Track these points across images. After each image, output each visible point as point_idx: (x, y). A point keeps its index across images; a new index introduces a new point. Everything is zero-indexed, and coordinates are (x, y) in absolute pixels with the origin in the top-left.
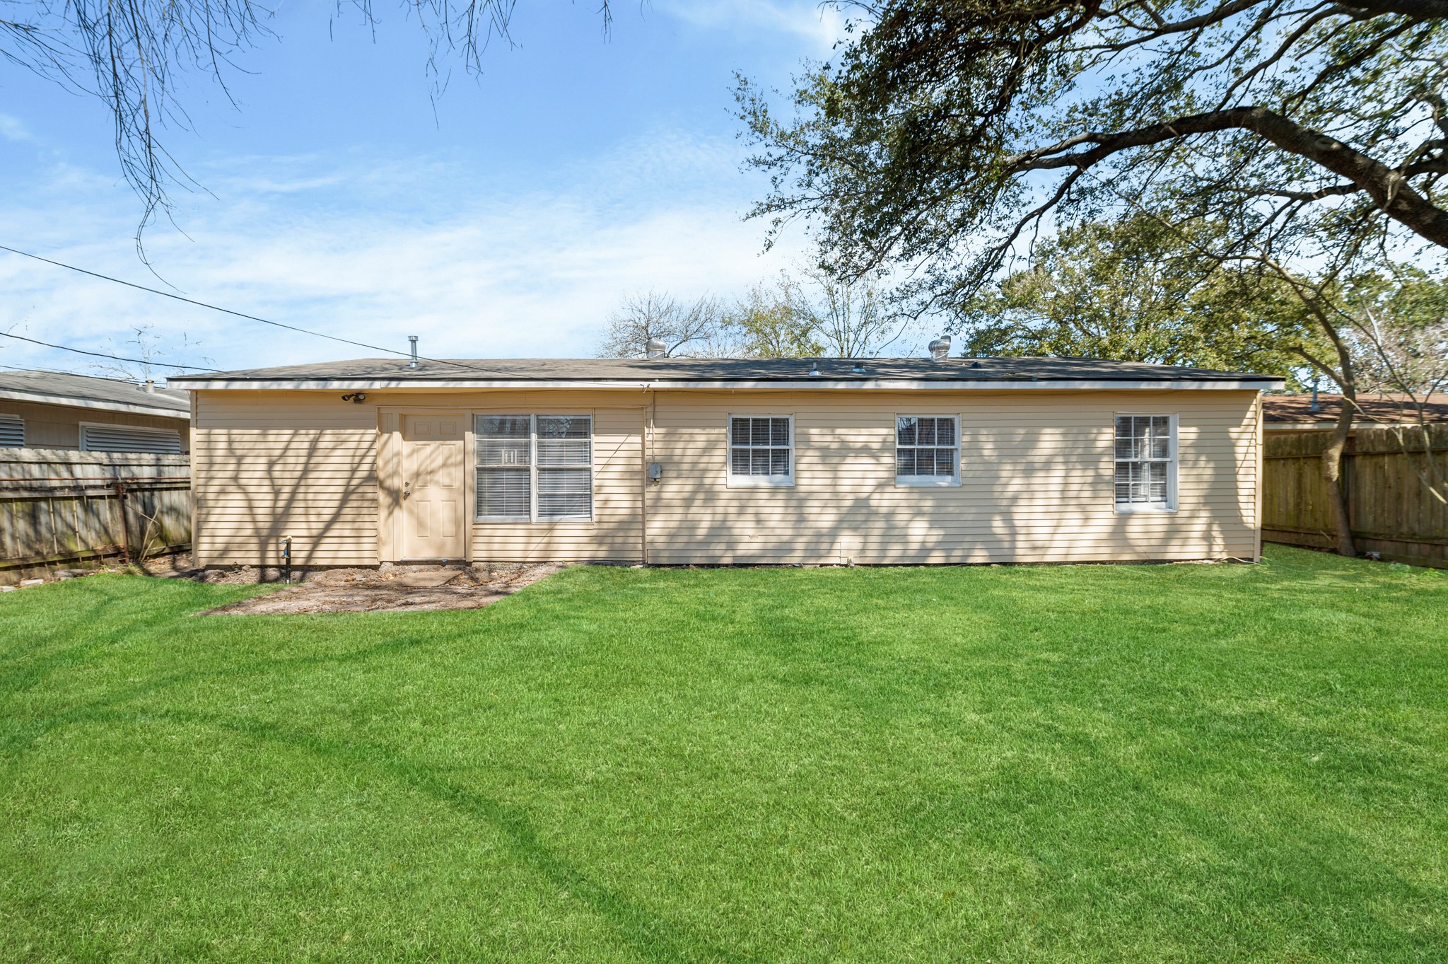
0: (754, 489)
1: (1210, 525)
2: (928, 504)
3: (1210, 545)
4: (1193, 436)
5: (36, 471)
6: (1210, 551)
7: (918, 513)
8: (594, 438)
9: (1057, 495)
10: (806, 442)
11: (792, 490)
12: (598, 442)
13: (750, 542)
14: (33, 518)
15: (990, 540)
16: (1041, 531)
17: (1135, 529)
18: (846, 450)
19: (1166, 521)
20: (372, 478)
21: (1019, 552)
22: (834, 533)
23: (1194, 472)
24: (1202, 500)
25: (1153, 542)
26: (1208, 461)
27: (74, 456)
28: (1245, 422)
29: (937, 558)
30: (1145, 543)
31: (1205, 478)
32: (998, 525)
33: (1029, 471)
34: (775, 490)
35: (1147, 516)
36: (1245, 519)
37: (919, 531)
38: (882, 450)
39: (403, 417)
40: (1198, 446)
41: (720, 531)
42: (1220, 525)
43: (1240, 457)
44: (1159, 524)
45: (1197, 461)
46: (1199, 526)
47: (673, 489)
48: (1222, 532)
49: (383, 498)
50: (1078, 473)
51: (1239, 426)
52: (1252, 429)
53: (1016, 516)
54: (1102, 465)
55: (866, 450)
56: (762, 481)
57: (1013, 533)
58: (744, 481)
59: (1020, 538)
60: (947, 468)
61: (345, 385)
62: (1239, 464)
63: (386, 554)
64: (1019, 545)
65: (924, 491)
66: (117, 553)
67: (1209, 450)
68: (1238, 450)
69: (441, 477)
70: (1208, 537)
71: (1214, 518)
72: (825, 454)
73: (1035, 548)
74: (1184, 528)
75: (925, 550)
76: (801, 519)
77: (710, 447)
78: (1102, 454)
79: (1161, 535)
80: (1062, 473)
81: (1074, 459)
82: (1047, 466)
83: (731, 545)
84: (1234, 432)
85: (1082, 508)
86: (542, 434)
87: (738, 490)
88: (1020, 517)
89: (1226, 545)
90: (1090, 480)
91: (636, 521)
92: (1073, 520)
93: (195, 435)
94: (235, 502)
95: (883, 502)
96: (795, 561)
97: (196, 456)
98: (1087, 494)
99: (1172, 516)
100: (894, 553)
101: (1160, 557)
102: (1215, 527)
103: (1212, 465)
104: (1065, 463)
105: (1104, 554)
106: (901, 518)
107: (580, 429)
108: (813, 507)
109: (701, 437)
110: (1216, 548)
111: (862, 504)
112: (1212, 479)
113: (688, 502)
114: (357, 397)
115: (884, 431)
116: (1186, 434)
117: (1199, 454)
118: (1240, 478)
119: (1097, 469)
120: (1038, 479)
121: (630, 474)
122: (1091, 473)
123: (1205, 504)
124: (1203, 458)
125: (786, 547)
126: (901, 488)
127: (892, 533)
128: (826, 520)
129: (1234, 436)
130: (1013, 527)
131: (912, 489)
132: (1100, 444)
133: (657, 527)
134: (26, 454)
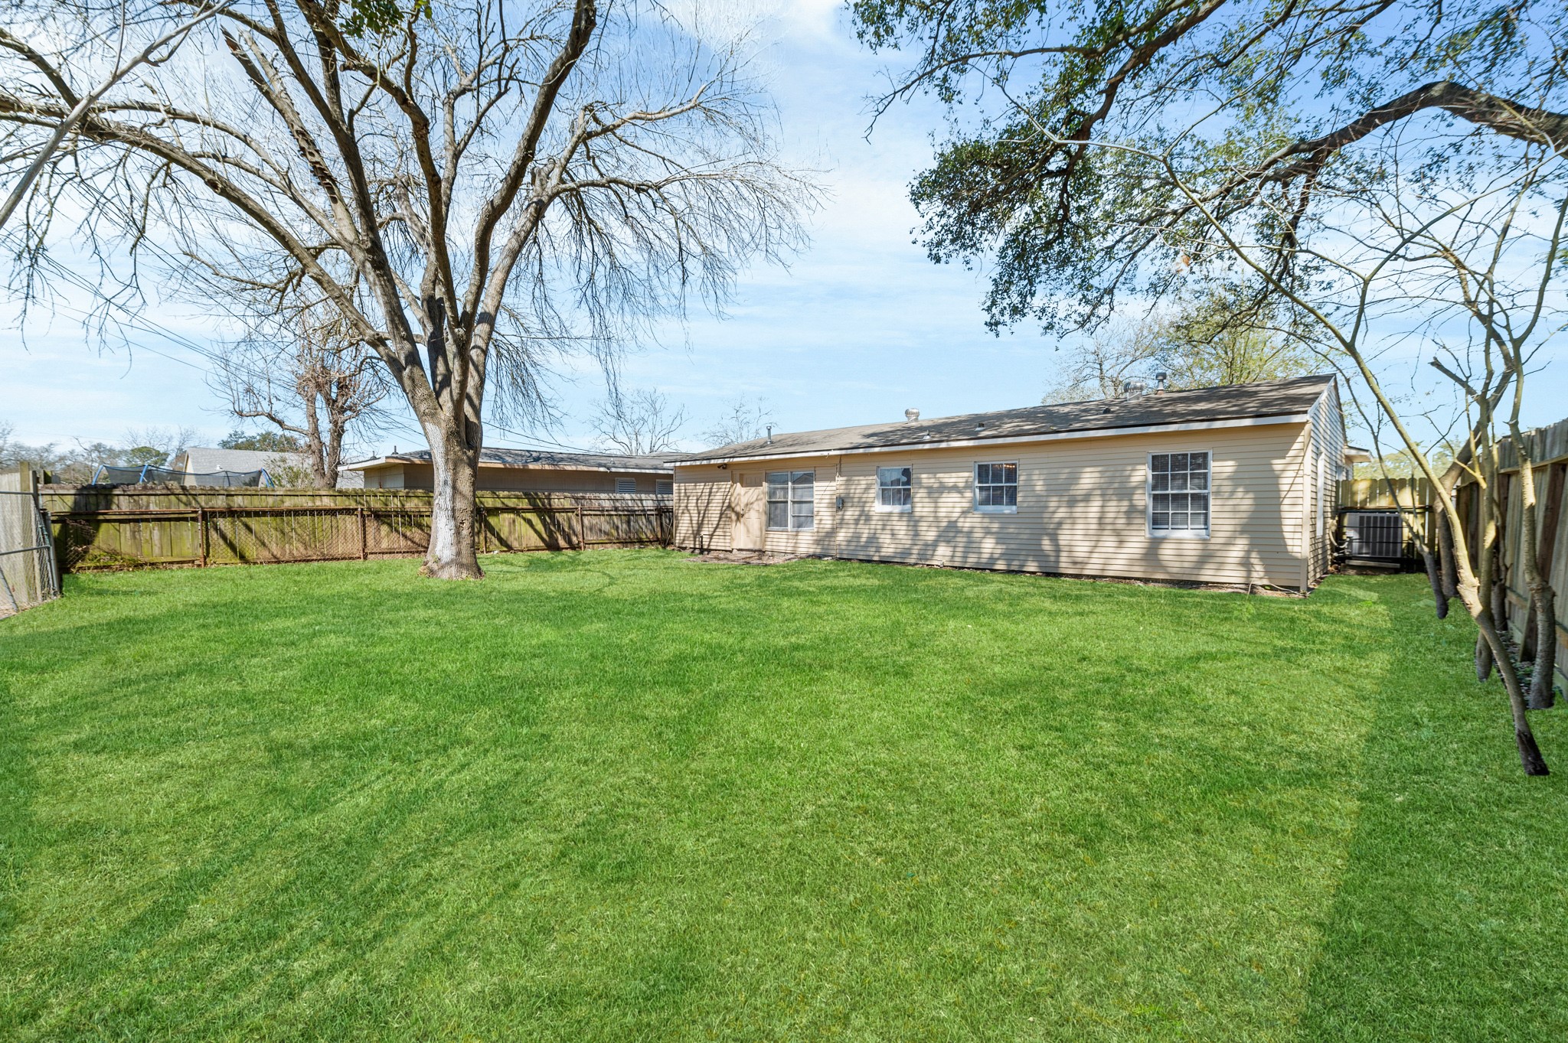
0: (890, 514)
1: (1248, 552)
2: (995, 526)
3: (1249, 571)
4: (1231, 469)
5: (630, 503)
6: (1249, 577)
7: (988, 532)
8: (815, 484)
9: (1095, 521)
10: (920, 485)
11: (911, 514)
12: (817, 486)
13: (888, 549)
14: (628, 522)
15: (1039, 555)
16: (1081, 549)
17: (1167, 552)
18: (943, 489)
19: (1199, 547)
20: (729, 506)
21: (1062, 565)
22: (935, 545)
23: (1231, 502)
24: (1238, 528)
25: (1186, 565)
26: (1247, 492)
27: (643, 496)
28: (1291, 453)
29: (1001, 565)
30: (1178, 564)
31: (1243, 508)
32: (1046, 544)
33: (1072, 502)
34: (901, 514)
35: (1180, 541)
36: (1290, 548)
37: (989, 546)
38: (965, 487)
39: (741, 475)
40: (1235, 479)
41: (873, 539)
42: (1259, 552)
43: (1286, 488)
44: (1192, 550)
45: (1233, 492)
46: (1236, 552)
47: (850, 513)
48: (1261, 559)
49: (734, 517)
50: (1114, 503)
51: (1284, 457)
52: (1299, 460)
53: (1061, 537)
54: (1136, 497)
55: (955, 488)
56: (897, 509)
57: (1058, 550)
58: (887, 508)
59: (1064, 554)
60: (1012, 501)
61: (720, 461)
62: (1283, 494)
63: (736, 546)
64: (1062, 559)
65: (992, 517)
66: (658, 540)
67: (1247, 482)
68: (1283, 481)
69: (755, 506)
70: (1246, 564)
71: (1252, 547)
72: (930, 491)
73: (1075, 563)
74: (1219, 554)
75: (992, 559)
76: (916, 534)
77: (867, 489)
78: (1136, 488)
79: (1194, 559)
80: (1099, 503)
81: (1110, 492)
82: (1087, 498)
83: (878, 549)
84: (1278, 464)
85: (1117, 533)
86: (794, 482)
87: (882, 514)
88: (1064, 539)
89: (1266, 572)
90: (1124, 509)
91: (832, 533)
92: (1109, 543)
93: (675, 486)
94: (686, 517)
95: (965, 524)
96: (913, 561)
97: (675, 496)
98: (1123, 521)
99: (1204, 541)
100: (972, 560)
101: (1193, 578)
102: (1254, 555)
103: (1251, 495)
104: (1102, 495)
105: (1138, 571)
106: (978, 535)
107: (808, 479)
108: (923, 526)
109: (863, 481)
110: (1254, 574)
111: (952, 526)
112: (1252, 508)
113: (857, 521)
114: (724, 466)
115: (966, 474)
116: (1221, 468)
117: (1237, 486)
118: (1284, 508)
119: (1131, 500)
120: (1079, 509)
121: (831, 505)
122: (1126, 503)
123: (1242, 532)
124: (1241, 489)
125: (907, 553)
126: (977, 514)
127: (971, 546)
128: (930, 535)
129: (1277, 468)
130: (1058, 545)
131: (985, 515)
132: (1133, 479)
133: (842, 536)
134: (627, 496)
